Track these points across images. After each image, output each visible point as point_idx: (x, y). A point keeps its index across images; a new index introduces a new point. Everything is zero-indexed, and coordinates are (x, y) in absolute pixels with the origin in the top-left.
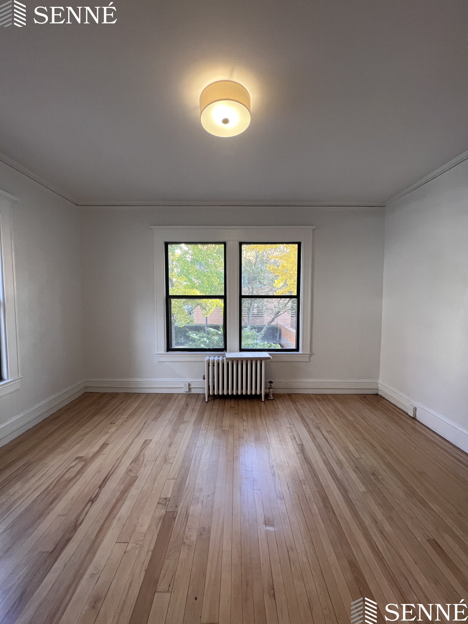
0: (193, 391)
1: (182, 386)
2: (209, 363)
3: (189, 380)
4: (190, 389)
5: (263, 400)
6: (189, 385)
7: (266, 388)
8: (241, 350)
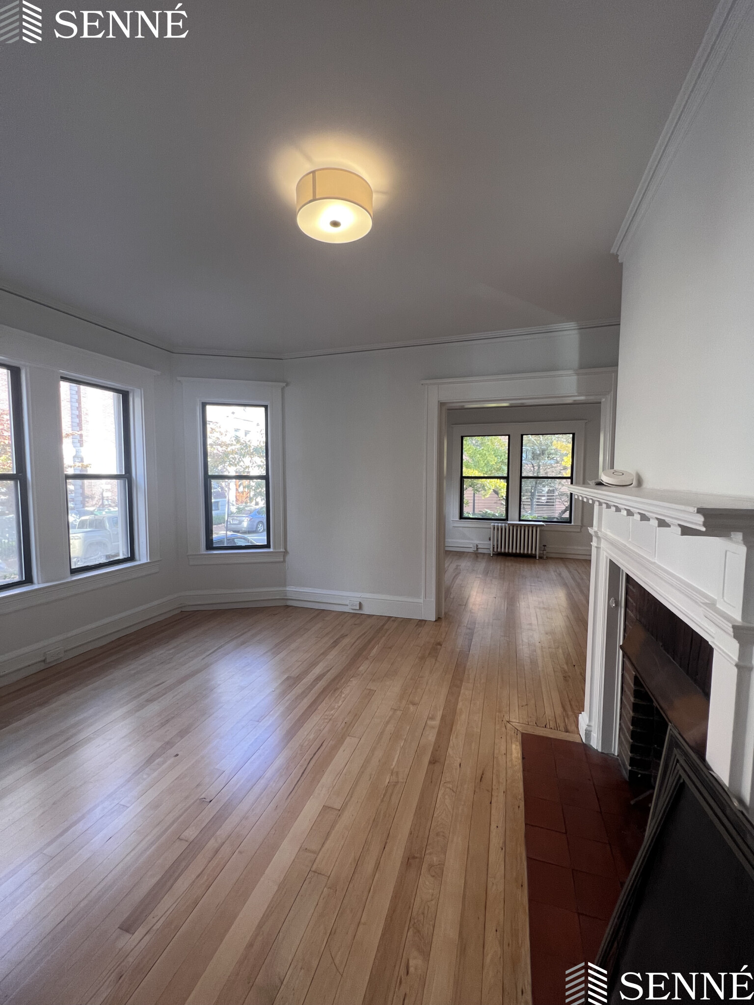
0: (480, 551)
1: (471, 546)
2: (494, 528)
3: (477, 542)
4: (477, 549)
5: (537, 558)
6: (477, 546)
7: (540, 550)
8: (520, 520)
